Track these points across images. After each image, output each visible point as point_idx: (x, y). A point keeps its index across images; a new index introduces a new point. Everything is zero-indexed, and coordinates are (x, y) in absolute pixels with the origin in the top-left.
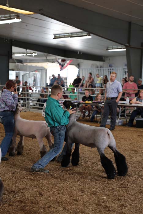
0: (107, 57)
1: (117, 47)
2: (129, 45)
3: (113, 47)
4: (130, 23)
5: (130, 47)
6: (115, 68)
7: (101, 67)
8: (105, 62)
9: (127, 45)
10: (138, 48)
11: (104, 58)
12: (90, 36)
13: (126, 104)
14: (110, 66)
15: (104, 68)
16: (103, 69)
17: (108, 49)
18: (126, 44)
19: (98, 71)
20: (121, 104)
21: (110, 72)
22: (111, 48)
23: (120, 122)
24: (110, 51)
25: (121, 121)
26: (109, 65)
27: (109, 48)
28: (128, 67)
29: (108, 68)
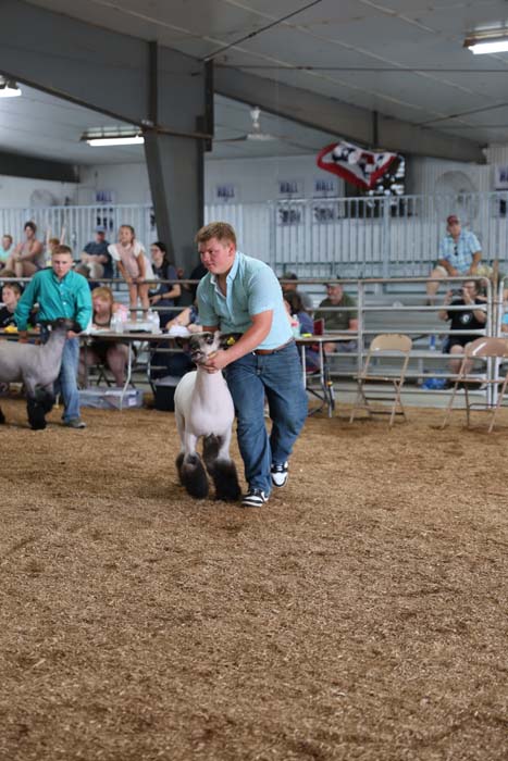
0: (87, 166)
1: (120, 131)
2: (155, 125)
3: (106, 129)
4: (152, 46)
5: (159, 132)
6: (113, 206)
7: (68, 202)
8: (80, 185)
9: (148, 123)
10: (184, 136)
11: (76, 169)
12: (16, 88)
13: (150, 332)
14: (101, 198)
16: (77, 208)
17: (85, 138)
18: (143, 122)
20: (132, 332)
22: (100, 135)
23: (131, 396)
24: (93, 143)
25: (134, 392)
26: (94, 197)
27: (90, 135)
29: (96, 207)
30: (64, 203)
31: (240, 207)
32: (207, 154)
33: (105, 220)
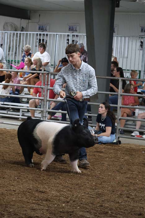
0: (35, 11)
7: (23, 29)
8: (30, 21)
11: (29, 12)
14: (41, 29)
15: (29, 33)
16: (25, 32)
19: (17, 36)
21: (40, 40)
28: (87, 33)
29: (39, 33)
30: (21, 30)
31: (127, 38)
32: (116, 9)
33: (43, 40)
